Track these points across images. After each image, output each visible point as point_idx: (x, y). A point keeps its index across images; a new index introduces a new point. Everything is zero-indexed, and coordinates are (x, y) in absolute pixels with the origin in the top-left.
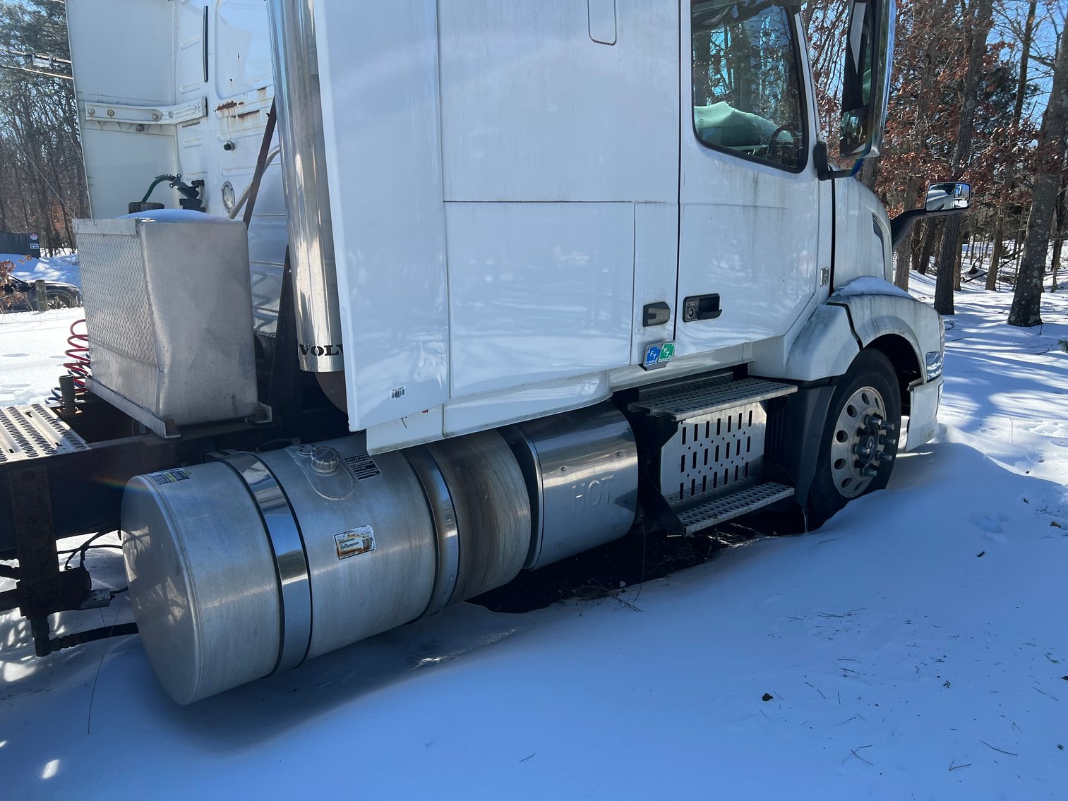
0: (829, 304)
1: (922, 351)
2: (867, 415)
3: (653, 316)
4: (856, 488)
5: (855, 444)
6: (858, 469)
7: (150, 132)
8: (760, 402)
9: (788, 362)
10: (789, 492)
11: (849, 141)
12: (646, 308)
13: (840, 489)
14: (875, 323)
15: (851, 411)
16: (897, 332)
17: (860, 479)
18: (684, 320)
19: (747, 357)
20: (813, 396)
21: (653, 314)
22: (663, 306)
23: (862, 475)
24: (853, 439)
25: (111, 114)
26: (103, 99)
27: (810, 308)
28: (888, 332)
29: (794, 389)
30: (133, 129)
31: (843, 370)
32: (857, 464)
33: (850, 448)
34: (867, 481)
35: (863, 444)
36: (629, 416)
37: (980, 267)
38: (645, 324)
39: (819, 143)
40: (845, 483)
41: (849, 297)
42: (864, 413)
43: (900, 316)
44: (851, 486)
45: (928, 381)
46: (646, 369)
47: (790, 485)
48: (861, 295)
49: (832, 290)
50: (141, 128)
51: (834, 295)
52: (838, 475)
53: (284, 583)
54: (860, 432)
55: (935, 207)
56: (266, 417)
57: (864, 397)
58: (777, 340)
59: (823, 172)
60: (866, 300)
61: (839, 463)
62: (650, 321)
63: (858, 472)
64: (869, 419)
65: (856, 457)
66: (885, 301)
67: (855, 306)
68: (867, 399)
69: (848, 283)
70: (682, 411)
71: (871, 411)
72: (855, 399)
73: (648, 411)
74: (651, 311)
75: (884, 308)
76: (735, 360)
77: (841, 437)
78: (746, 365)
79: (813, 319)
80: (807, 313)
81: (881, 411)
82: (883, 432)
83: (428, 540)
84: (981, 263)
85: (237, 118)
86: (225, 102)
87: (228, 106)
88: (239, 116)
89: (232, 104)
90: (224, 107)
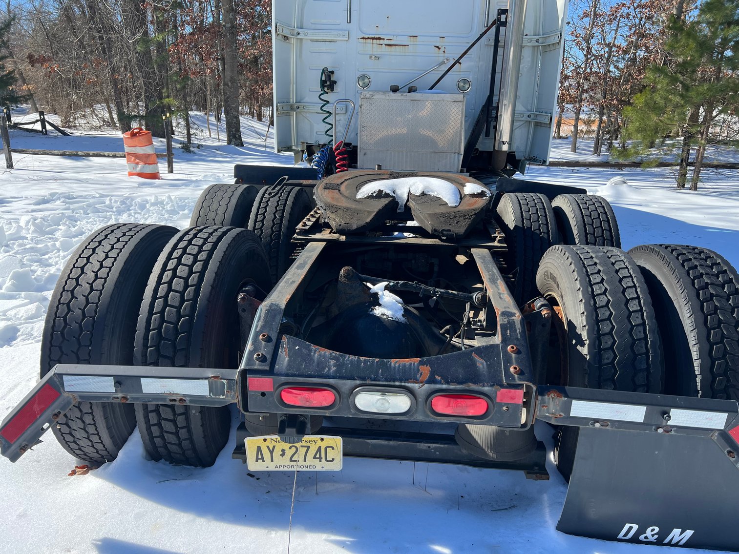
30: (283, 39)
50: (286, 39)
85: (384, 45)
86: (370, 36)
87: (373, 39)
88: (386, 45)
89: (379, 39)
90: (368, 38)
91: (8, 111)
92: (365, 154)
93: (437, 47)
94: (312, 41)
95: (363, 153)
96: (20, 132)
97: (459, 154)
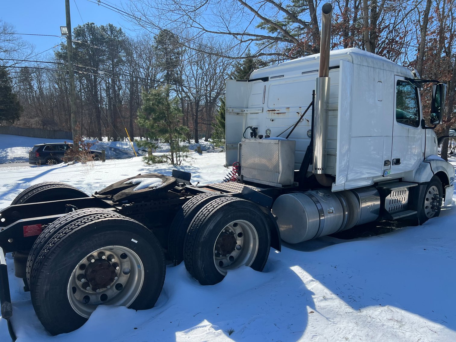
0: (424, 162)
1: (449, 177)
2: (434, 194)
3: (387, 163)
4: (431, 216)
5: (431, 202)
6: (432, 209)
7: (240, 114)
8: (406, 188)
9: (414, 177)
10: (416, 212)
11: (433, 119)
12: (385, 161)
13: (427, 215)
14: (437, 168)
15: (430, 192)
16: (443, 171)
17: (432, 212)
18: (393, 165)
19: (402, 176)
20: (421, 187)
21: (386, 163)
22: (388, 161)
23: (433, 211)
24: (431, 201)
25: (233, 110)
26: (231, 107)
27: (419, 163)
28: (441, 170)
29: (417, 185)
30: (236, 114)
31: (429, 180)
32: (432, 208)
33: (430, 203)
34: (434, 213)
35: (433, 202)
36: (377, 189)
37: (454, 151)
38: (385, 165)
39: (422, 119)
40: (428, 213)
41: (431, 160)
42: (434, 193)
43: (444, 166)
44: (430, 214)
45: (451, 186)
46: (384, 177)
47: (416, 210)
48: (433, 160)
49: (425, 159)
50: (238, 114)
51: (425, 160)
52: (426, 211)
53: (321, 218)
54: (432, 199)
55: (451, 135)
56: (297, 185)
57: (433, 189)
58: (411, 171)
59: (424, 127)
60: (435, 161)
61: (427, 207)
62: (386, 165)
63: (432, 210)
64: (435, 195)
65: (431, 206)
66: (440, 162)
67: (432, 162)
68: (434, 189)
69: (429, 156)
70: (393, 188)
71: (435, 193)
72: (431, 189)
73: (383, 188)
74: (386, 162)
75: (440, 164)
76: (399, 177)
77: (427, 200)
78: (401, 178)
79: (421, 166)
80: (419, 165)
81: (438, 193)
82: (438, 199)
83: (342, 214)
84: (454, 150)
85: (276, 114)
86: (271, 110)
87: (272, 110)
88: (277, 113)
89: (274, 110)
90: (270, 110)
93: (298, 113)
94: (251, 113)
97: (279, 173)
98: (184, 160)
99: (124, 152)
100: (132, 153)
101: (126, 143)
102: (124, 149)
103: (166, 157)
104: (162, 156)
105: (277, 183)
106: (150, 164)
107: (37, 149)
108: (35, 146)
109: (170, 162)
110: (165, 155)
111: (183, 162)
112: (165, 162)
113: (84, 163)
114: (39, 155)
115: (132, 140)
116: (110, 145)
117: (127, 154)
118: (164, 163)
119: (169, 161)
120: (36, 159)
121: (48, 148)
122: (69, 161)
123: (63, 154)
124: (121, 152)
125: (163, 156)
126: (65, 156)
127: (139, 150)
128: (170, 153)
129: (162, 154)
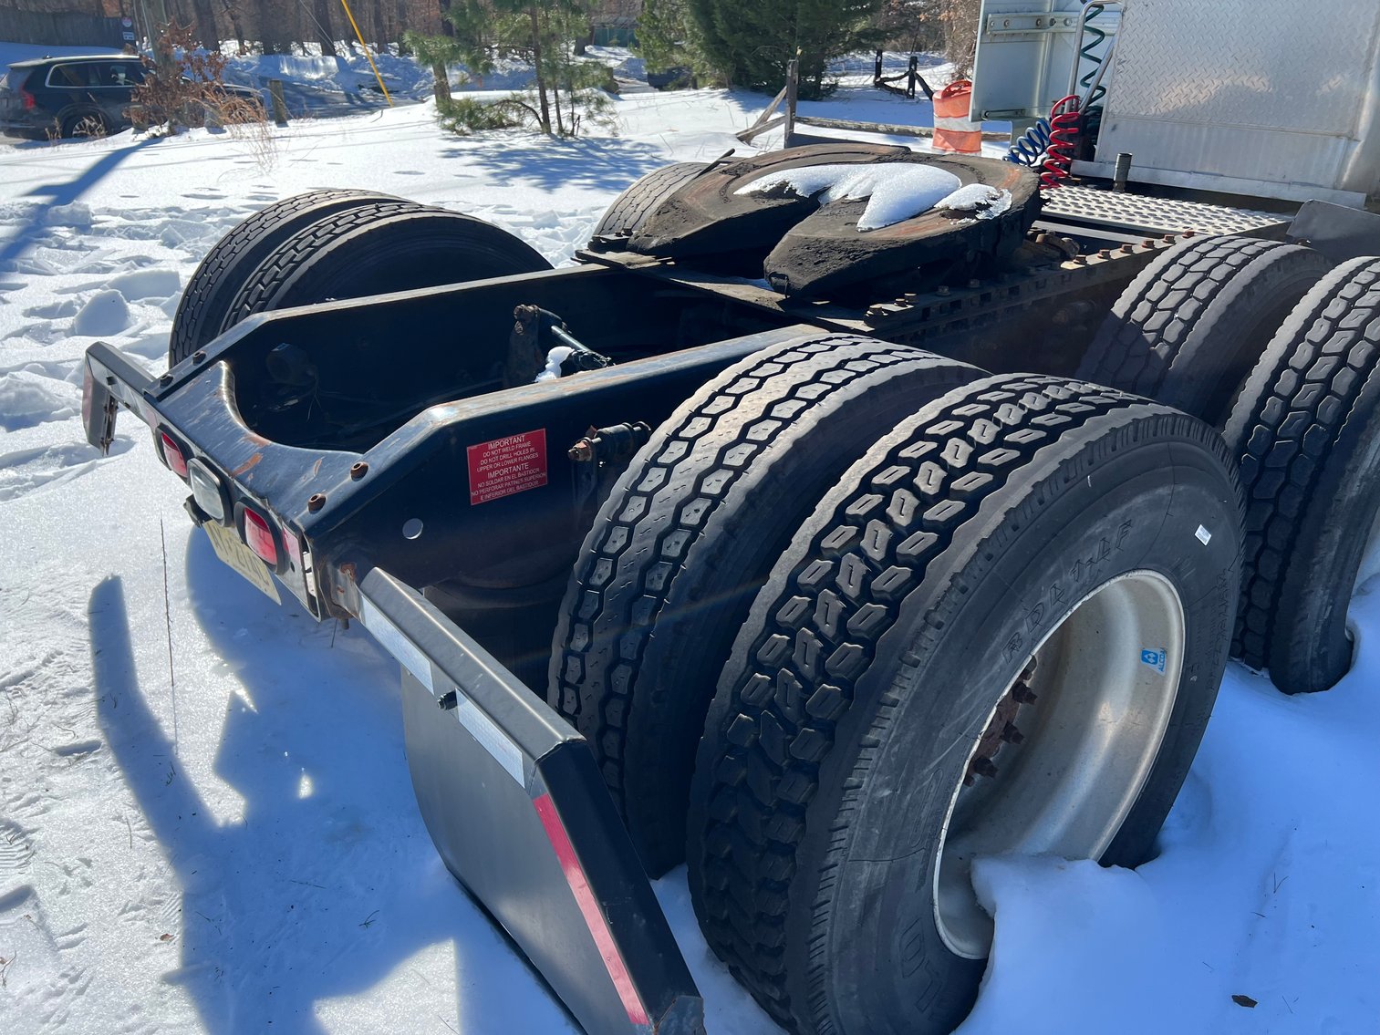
91: (879, 58)
92: (1114, 128)
95: (1112, 125)
96: (886, 94)
97: (1352, 138)
98: (590, 116)
99: (311, 94)
100: (339, 99)
101: (313, 61)
102: (310, 82)
103: (518, 104)
104: (505, 103)
105: (1334, 188)
106: (462, 133)
107: (22, 78)
108: (12, 68)
109: (537, 124)
110: (517, 98)
111: (585, 123)
112: (513, 124)
113: (216, 128)
114: (35, 103)
115: (328, 51)
116: (257, 70)
117: (322, 100)
118: (510, 129)
119: (531, 122)
120: (25, 116)
121: (61, 74)
122: (152, 123)
123: (123, 97)
124: (302, 93)
125: (508, 101)
126: (135, 103)
127: (361, 87)
128: (536, 92)
129: (506, 94)
